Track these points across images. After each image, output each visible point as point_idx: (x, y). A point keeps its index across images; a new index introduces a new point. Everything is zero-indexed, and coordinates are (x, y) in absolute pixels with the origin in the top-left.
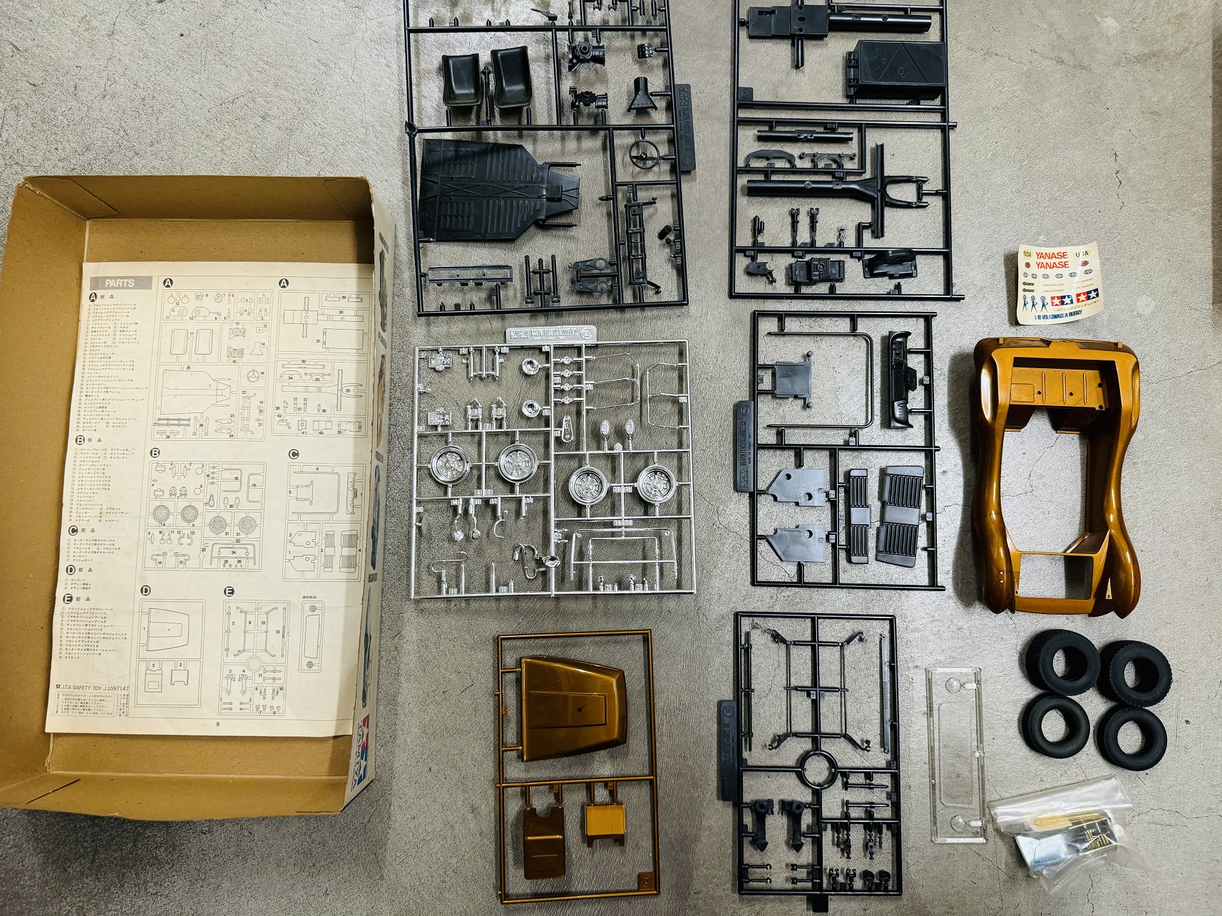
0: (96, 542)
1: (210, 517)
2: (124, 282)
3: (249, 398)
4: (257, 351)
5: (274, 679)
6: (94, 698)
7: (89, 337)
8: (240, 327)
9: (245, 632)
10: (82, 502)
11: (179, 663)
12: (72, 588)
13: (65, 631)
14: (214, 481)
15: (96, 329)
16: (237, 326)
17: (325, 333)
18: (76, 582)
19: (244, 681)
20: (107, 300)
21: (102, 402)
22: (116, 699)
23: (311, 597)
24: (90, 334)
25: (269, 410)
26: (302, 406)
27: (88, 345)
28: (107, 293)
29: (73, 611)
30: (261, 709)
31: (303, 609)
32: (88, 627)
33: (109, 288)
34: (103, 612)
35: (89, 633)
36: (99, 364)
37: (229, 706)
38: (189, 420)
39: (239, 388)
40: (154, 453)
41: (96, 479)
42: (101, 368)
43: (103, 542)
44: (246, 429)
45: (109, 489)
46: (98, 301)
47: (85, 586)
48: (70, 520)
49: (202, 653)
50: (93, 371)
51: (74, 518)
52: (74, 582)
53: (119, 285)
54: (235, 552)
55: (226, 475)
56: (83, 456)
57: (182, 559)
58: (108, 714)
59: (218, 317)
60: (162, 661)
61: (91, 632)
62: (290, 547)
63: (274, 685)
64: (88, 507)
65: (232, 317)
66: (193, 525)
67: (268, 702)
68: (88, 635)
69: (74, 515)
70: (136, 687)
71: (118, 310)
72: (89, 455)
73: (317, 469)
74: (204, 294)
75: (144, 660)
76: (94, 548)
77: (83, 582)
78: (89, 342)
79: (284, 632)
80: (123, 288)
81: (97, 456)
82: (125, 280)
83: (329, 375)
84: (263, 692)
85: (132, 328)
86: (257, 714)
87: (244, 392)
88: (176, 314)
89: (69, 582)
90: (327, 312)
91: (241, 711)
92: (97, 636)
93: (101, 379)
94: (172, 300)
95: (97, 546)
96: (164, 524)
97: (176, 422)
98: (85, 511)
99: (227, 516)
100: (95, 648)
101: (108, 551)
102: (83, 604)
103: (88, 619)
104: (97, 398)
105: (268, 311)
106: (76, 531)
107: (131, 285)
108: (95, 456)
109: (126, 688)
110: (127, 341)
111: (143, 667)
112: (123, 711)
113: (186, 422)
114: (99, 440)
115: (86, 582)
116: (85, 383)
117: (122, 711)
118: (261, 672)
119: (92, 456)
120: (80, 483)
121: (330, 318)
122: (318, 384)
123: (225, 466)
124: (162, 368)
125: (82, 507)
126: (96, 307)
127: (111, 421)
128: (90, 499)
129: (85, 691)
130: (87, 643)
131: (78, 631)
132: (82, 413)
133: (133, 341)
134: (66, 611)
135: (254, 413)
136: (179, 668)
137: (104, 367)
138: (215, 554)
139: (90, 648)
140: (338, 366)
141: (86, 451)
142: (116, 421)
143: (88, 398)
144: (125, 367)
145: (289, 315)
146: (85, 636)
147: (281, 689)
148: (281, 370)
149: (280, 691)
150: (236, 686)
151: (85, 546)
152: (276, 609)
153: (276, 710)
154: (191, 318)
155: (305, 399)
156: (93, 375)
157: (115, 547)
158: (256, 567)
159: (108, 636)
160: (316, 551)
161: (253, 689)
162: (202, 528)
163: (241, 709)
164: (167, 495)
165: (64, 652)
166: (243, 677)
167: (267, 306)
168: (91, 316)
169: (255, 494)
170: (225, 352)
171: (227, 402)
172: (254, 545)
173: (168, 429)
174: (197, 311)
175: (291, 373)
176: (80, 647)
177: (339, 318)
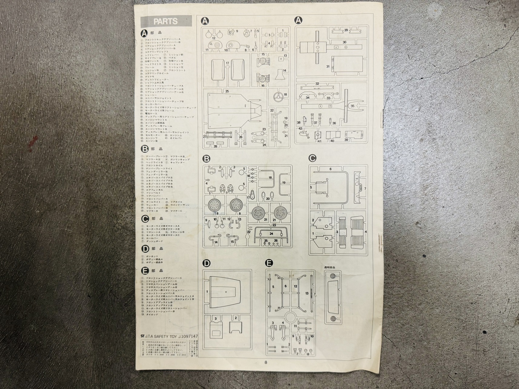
0: (164, 227)
1: (252, 207)
2: (169, 20)
3: (276, 115)
4: (280, 76)
5: (306, 329)
6: (171, 344)
7: (144, 66)
8: (265, 56)
9: (282, 293)
10: (150, 197)
11: (234, 316)
12: (147, 262)
13: (145, 295)
14: (254, 179)
15: (149, 60)
16: (263, 56)
17: (333, 60)
18: (151, 258)
19: (284, 330)
20: (156, 36)
21: (160, 118)
22: (188, 344)
23: (331, 267)
24: (144, 63)
25: (292, 125)
26: (317, 120)
27: (144, 73)
28: (156, 30)
29: (150, 280)
30: (298, 351)
31: (325, 276)
32: (163, 292)
33: (157, 25)
34: (175, 280)
35: (164, 296)
36: (154, 87)
37: (273, 349)
38: (231, 133)
39: (268, 107)
40: (206, 159)
41: (161, 179)
42: (157, 91)
43: (170, 227)
44: (275, 139)
45: (172, 187)
46: (149, 36)
47: (158, 261)
48: (142, 211)
49: (251, 309)
50: (149, 94)
51: (145, 209)
52: (148, 258)
53: (165, 23)
54: (272, 234)
55: (263, 175)
56: (148, 161)
57: (233, 239)
58: (183, 355)
59: (247, 49)
60: (221, 315)
61: (166, 295)
62: (313, 229)
63: (306, 333)
64: (156, 201)
65: (258, 49)
66: (240, 214)
67: (303, 346)
68: (164, 298)
69: (145, 207)
70: (204, 335)
71: (166, 44)
72: (153, 161)
73: (330, 169)
74: (235, 30)
75: (208, 315)
76: (163, 232)
77: (156, 258)
78: (144, 69)
79: (311, 293)
80: (169, 25)
81: (160, 161)
82: (170, 19)
83: (337, 94)
84: (298, 338)
85: (179, 58)
86: (295, 355)
87: (272, 110)
88: (213, 46)
89: (145, 258)
90: (334, 42)
91: (283, 353)
92: (170, 298)
93: (157, 100)
94: (209, 35)
95: (166, 230)
96: (218, 214)
97: (221, 135)
98: (154, 203)
99: (265, 206)
100: (170, 307)
101: (175, 234)
102: (157, 274)
103: (163, 286)
104: (156, 115)
105: (287, 43)
106: (148, 219)
107: (175, 22)
108: (158, 161)
109: (196, 336)
110: (176, 69)
111: (208, 320)
112: (195, 351)
113: (229, 135)
114: (161, 149)
115: (158, 258)
116: (144, 103)
117: (193, 353)
118: (296, 323)
119: (156, 161)
120: (148, 182)
121: (336, 48)
122: (329, 102)
123: (260, 168)
124: (206, 92)
125: (151, 201)
126: (147, 41)
127: (169, 134)
128: (156, 195)
129: (164, 339)
130: (163, 304)
131: (155, 295)
132: (144, 127)
133: (181, 69)
134: (145, 280)
135: (281, 126)
136: (235, 320)
137: (159, 90)
138: (258, 235)
139: (165, 307)
140: (344, 86)
141: (150, 158)
142: (172, 134)
143: (148, 115)
144: (176, 90)
145: (304, 45)
146: (161, 298)
147: (312, 336)
148: (299, 92)
149: (311, 338)
150: (278, 334)
151: (156, 231)
152: (305, 276)
153: (309, 352)
154: (226, 50)
155: (320, 115)
156: (150, 97)
157: (180, 231)
158: (289, 244)
159: (179, 298)
160: (332, 232)
161: (290, 336)
162: (247, 216)
163: (283, 351)
164: (218, 190)
165: (145, 310)
166: (282, 328)
167: (286, 39)
168: (144, 48)
169: (285, 189)
170: (255, 79)
171: (259, 118)
172: (286, 228)
173: (215, 140)
174: (230, 44)
175: (308, 93)
176: (158, 307)
177: (343, 47)
